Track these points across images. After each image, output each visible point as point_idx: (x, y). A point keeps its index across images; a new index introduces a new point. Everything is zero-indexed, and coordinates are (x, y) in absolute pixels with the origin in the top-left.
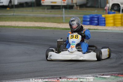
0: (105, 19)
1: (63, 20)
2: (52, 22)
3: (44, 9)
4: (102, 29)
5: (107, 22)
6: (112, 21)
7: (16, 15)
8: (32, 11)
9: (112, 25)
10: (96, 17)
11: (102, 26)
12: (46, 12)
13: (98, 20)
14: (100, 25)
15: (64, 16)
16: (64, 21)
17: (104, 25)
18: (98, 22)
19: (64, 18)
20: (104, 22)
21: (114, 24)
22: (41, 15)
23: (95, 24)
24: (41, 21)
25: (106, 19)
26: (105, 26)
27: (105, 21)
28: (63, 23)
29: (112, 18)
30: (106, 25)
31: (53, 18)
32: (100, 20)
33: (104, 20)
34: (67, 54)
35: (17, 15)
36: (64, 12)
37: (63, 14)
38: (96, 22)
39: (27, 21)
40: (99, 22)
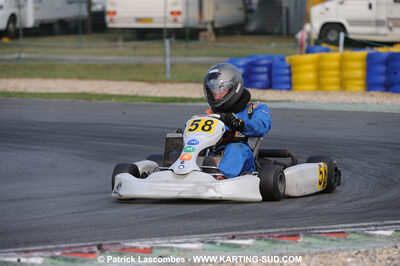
0: (289, 68)
1: (165, 73)
2: (131, 80)
3: (116, 40)
4: (277, 99)
5: (295, 77)
6: (311, 76)
7: (26, 60)
8: (79, 47)
9: (312, 87)
10: (264, 62)
11: (281, 89)
12: (121, 49)
13: (270, 73)
14: (276, 89)
15: (168, 61)
16: (168, 76)
17: (288, 86)
18: (270, 77)
19: (168, 67)
20: (287, 79)
21: (319, 85)
22: (104, 58)
23: (259, 84)
24: (98, 78)
25: (293, 69)
26: (290, 89)
27: (290, 75)
28: (165, 81)
29: (310, 67)
30: (294, 87)
31: (139, 66)
32: (274, 71)
33: (287, 71)
34: (167, 182)
35: (33, 60)
36: (168, 50)
37: (164, 55)
38: (264, 77)
39: (55, 77)
40: (274, 79)
